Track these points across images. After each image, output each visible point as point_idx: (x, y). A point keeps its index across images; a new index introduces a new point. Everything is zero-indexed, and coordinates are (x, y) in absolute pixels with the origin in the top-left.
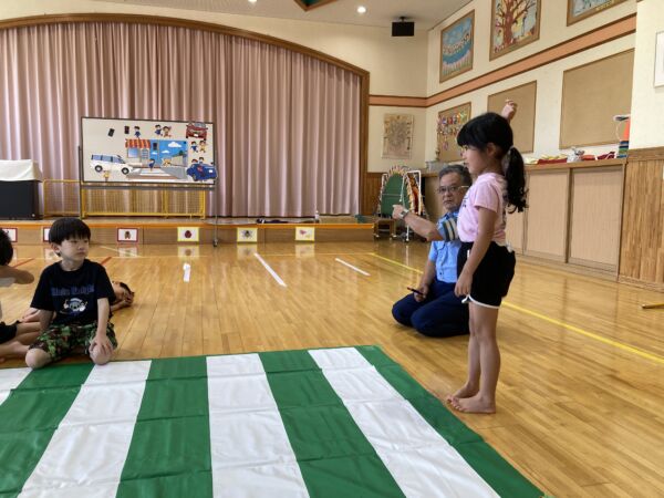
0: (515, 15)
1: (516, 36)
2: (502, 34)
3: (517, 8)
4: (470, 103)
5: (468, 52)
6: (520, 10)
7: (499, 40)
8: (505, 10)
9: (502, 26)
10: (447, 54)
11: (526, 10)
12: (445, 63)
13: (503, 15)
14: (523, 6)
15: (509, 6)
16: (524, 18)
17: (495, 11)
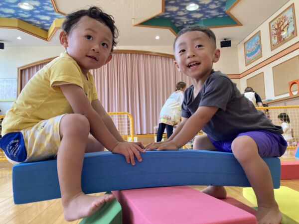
0: (282, 28)
1: (284, 37)
2: (276, 38)
3: (283, 24)
4: (263, 72)
5: (259, 50)
7: (275, 41)
8: (276, 27)
9: (276, 34)
10: (248, 53)
11: (288, 24)
12: (247, 57)
13: (276, 29)
14: (286, 23)
15: (278, 25)
16: (288, 28)
17: (272, 28)
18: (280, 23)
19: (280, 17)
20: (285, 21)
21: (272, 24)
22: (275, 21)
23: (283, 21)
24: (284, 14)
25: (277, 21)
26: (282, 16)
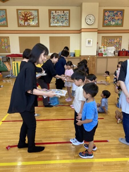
0: (29, 18)
1: (30, 24)
3: (29, 16)
4: (8, 37)
6: (31, 17)
7: (22, 22)
8: (24, 15)
9: (23, 19)
11: (33, 18)
13: (23, 16)
14: (32, 17)
15: (26, 15)
16: (33, 20)
17: (19, 14)
18: (27, 14)
19: (27, 11)
20: (31, 15)
21: (19, 11)
22: (23, 11)
23: (30, 15)
24: (31, 11)
25: (25, 12)
26: (29, 11)
